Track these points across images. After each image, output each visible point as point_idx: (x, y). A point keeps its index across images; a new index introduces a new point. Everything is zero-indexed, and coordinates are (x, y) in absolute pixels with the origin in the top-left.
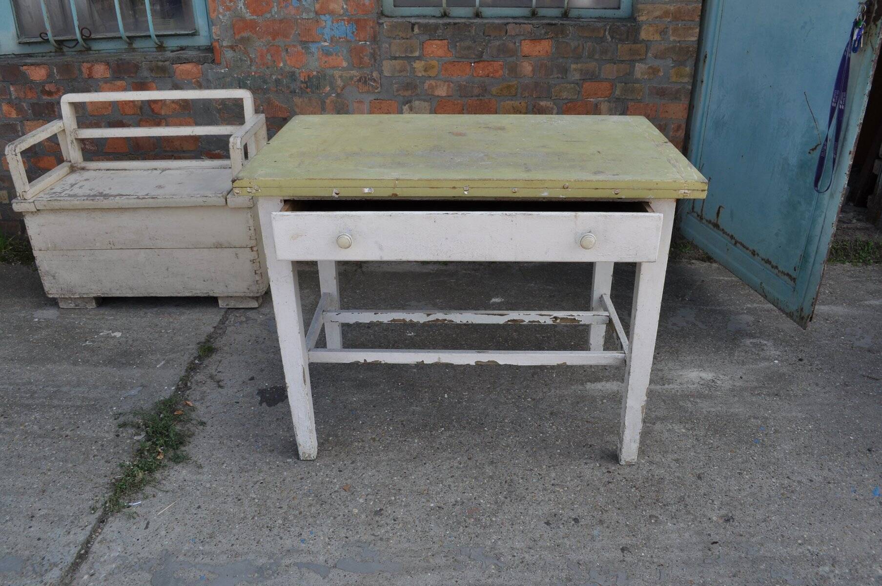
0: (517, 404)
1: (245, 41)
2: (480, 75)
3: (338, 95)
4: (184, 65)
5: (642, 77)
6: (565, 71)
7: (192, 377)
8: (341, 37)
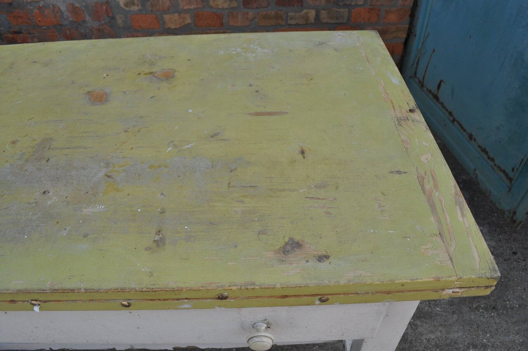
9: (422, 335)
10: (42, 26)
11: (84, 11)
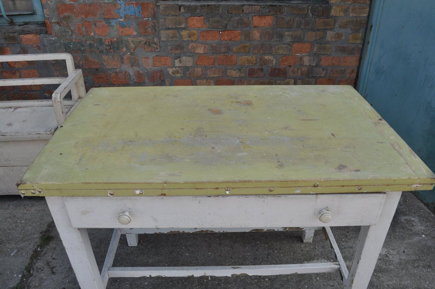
0: (259, 284)
1: (67, 18)
2: (225, 39)
3: (132, 54)
4: (27, 35)
5: (331, 40)
6: (281, 36)
7: (35, 264)
8: (131, 15)
9: (383, 282)
10: (115, 84)
11: (145, 76)
